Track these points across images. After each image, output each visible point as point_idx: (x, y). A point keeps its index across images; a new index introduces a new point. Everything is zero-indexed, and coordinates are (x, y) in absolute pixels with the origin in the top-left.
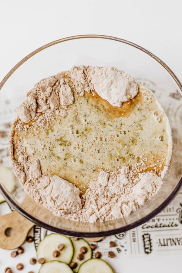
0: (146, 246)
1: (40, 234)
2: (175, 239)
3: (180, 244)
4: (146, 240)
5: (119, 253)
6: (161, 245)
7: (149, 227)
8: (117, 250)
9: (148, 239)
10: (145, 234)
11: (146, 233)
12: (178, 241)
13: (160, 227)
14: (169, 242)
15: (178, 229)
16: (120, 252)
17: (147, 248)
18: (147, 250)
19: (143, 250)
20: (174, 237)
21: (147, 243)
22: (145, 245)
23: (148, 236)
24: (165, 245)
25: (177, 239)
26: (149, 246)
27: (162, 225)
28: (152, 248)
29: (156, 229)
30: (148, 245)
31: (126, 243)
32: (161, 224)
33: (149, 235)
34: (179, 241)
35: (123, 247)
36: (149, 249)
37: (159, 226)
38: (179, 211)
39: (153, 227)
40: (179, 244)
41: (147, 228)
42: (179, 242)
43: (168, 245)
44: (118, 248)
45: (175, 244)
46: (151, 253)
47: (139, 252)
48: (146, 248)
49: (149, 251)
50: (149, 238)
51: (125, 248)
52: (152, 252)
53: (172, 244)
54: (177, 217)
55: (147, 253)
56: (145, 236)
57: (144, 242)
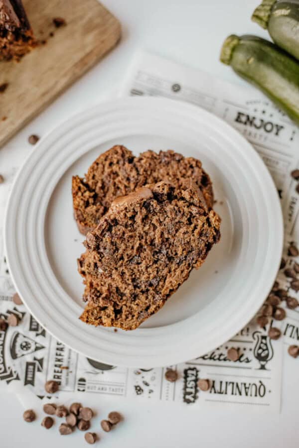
0: (188, 390)
1: (4, 341)
2: (242, 384)
3: (249, 394)
4: (189, 379)
5: (138, 394)
6: (215, 392)
8: (136, 389)
9: (194, 378)
10: (190, 369)
11: (192, 366)
12: (246, 388)
13: (219, 359)
14: (230, 387)
15: (250, 368)
16: (140, 394)
17: (190, 393)
18: (188, 397)
19: (182, 395)
20: (240, 381)
21: (192, 384)
22: (186, 387)
23: (194, 372)
24: (220, 393)
25: (245, 384)
26: (193, 390)
27: (222, 357)
28: (198, 394)
29: (212, 362)
30: (192, 388)
31: (153, 379)
32: (221, 355)
33: (197, 371)
34: (248, 388)
35: (147, 384)
36: (193, 395)
37: (217, 357)
38: (258, 337)
39: (206, 357)
40: (247, 394)
42: (247, 390)
43: (226, 393)
44: (138, 386)
45: (240, 394)
46: (194, 402)
47: (174, 399)
48: (186, 393)
49: (192, 399)
50: (197, 376)
51: (151, 387)
52: (197, 401)
53: (234, 393)
54: (253, 346)
55: (188, 401)
56: (190, 372)
57: (186, 382)
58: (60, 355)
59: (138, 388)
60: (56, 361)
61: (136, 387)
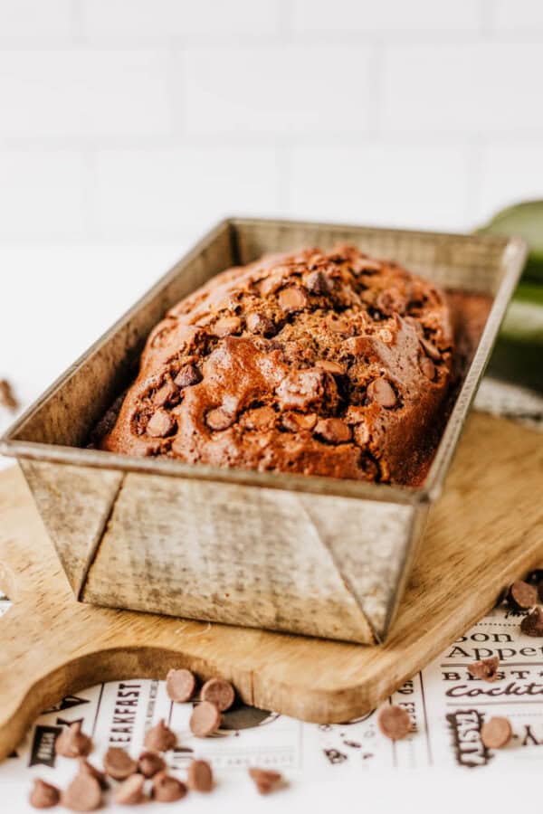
0: (466, 745)
4: (461, 729)
5: (333, 763)
6: (537, 744)
7: (480, 692)
8: (328, 755)
9: (473, 725)
10: (461, 712)
11: (466, 708)
13: (530, 693)
16: (340, 763)
17: (471, 751)
18: (466, 757)
19: (451, 756)
21: (472, 735)
22: (457, 742)
23: (473, 717)
26: (477, 745)
27: (536, 689)
28: (493, 751)
29: (512, 698)
30: (473, 742)
31: (369, 735)
32: (531, 686)
33: (480, 715)
35: (353, 745)
36: (478, 753)
37: (524, 689)
39: (496, 692)
41: (469, 694)
44: (333, 750)
46: (484, 764)
47: (431, 761)
48: (462, 751)
49: (481, 760)
50: (480, 722)
51: (364, 750)
52: (492, 760)
55: (469, 765)
56: (461, 718)
57: (456, 733)
58: (126, 712)
59: (333, 753)
60: (115, 722)
61: (328, 753)
